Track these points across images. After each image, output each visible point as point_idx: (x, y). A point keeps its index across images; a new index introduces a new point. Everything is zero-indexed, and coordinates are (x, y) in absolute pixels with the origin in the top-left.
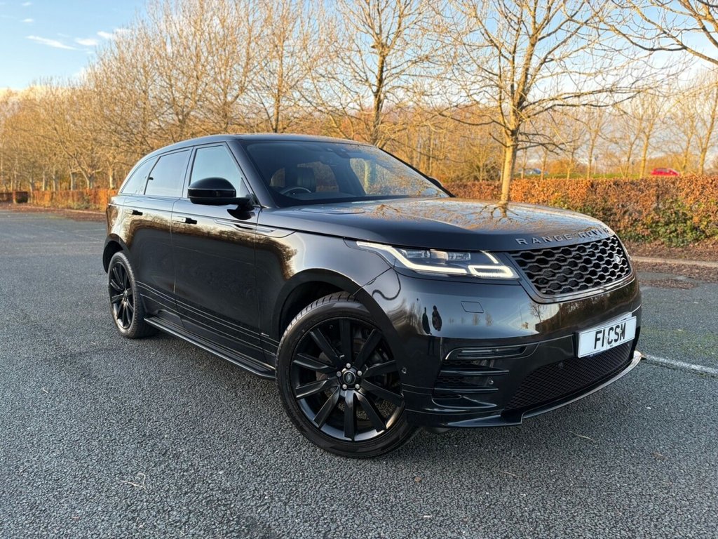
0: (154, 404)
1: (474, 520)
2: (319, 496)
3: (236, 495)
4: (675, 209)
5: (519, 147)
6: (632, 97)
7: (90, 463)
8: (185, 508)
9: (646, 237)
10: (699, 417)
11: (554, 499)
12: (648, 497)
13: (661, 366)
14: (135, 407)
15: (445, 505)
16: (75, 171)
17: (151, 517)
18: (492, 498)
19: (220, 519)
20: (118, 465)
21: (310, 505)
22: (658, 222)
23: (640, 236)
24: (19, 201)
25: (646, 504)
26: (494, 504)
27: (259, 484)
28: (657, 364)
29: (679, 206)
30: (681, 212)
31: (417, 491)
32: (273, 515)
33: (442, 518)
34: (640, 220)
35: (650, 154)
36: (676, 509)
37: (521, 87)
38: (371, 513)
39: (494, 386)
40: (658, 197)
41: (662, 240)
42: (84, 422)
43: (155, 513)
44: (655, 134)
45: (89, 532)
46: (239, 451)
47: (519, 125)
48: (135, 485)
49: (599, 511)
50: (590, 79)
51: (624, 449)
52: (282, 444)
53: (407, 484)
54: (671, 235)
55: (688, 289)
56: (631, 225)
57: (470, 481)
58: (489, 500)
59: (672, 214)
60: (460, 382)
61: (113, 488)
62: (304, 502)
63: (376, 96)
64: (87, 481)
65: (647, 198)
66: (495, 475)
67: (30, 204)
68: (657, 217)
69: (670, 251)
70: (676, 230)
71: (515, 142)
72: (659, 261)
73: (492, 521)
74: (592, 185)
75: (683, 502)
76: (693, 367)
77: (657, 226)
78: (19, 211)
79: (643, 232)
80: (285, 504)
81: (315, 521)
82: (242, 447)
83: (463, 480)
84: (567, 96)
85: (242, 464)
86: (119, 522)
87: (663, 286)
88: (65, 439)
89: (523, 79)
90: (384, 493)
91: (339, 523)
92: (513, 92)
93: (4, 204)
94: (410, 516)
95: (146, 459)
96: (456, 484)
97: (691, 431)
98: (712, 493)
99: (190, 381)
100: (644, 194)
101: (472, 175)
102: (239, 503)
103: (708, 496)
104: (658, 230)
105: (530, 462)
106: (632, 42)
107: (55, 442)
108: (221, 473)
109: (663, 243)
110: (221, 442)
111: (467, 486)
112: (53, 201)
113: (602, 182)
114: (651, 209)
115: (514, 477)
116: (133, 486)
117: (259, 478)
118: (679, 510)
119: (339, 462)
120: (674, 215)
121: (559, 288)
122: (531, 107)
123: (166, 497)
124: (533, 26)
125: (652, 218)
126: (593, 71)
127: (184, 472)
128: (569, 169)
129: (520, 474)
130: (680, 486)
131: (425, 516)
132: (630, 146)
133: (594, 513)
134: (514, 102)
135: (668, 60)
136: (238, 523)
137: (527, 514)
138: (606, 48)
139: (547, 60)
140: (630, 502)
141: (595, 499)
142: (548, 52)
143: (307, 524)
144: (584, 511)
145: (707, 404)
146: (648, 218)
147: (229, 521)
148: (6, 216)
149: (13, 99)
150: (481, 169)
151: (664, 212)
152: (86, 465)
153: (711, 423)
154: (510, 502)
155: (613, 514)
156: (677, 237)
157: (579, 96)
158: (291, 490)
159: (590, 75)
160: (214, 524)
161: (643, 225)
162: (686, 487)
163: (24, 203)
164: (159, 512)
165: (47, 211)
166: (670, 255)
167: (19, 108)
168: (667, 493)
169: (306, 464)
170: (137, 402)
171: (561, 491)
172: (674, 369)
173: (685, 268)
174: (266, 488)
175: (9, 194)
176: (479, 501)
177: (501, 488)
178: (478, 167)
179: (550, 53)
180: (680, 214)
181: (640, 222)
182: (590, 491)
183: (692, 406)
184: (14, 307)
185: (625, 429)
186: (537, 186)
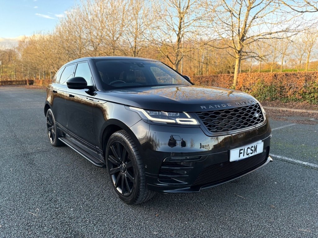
0: (54, 177)
1: (176, 235)
2: (111, 222)
3: (75, 220)
4: (314, 86)
5: (241, 58)
6: (296, 34)
7: (19, 203)
8: (51, 226)
9: (300, 100)
10: (299, 188)
11: (216, 226)
12: (261, 227)
13: (289, 162)
14: (46, 178)
15: (165, 228)
16: (52, 71)
17: (35, 229)
18: (188, 225)
19: (64, 231)
20: (30, 205)
21: (105, 226)
22: (306, 93)
23: (297, 99)
24: (30, 84)
25: (259, 230)
26: (188, 228)
27: (86, 215)
28: (287, 161)
29: (315, 85)
30: (316, 88)
31: (155, 221)
32: (87, 230)
33: (161, 234)
34: (297, 92)
35: (311, 59)
36: (273, 233)
37: (243, 30)
38: (130, 231)
39: (187, 174)
40: (306, 81)
41: (307, 101)
42: (22, 184)
43: (37, 227)
44: (313, 50)
45: (7, 235)
46: (83, 199)
47: (242, 48)
48: (33, 214)
49: (235, 233)
50: (276, 26)
51: (257, 202)
52: (103, 197)
53: (152, 217)
54: (312, 99)
55: (314, 124)
56: (293, 94)
57: (181, 216)
58: (186, 226)
59: (312, 89)
60: (171, 172)
61: (24, 215)
62: (103, 224)
63: (178, 36)
64: (15, 211)
65: (300, 81)
66: (193, 214)
67: (34, 85)
68: (305, 90)
69: (311, 106)
70: (314, 96)
71: (240, 56)
72: (304, 111)
73: (184, 236)
74: (275, 76)
75: (277, 230)
76: (304, 163)
77: (305, 94)
78: (29, 89)
79: (299, 97)
80: (95, 225)
81: (105, 234)
82: (85, 198)
83: (178, 216)
84: (265, 34)
85: (82, 206)
86: (22, 231)
87: (302, 123)
88: (12, 192)
89: (244, 27)
90: (140, 221)
91: (115, 235)
92: (239, 33)
93: (24, 85)
94: (148, 232)
95: (42, 202)
96: (174, 218)
97: (292, 195)
98: (292, 226)
99: (73, 166)
100: (299, 80)
101: (227, 70)
102: (75, 224)
103: (290, 228)
104: (306, 96)
105: (211, 208)
106: (292, 9)
107: (8, 193)
108: (72, 209)
109: (308, 103)
110: (77, 195)
111: (178, 219)
112: (43, 84)
113: (280, 74)
114: (302, 86)
115: (201, 215)
116: (32, 214)
117: (87, 213)
118: (273, 234)
119: (125, 206)
120: (313, 89)
121: (231, 128)
122: (248, 39)
123: (44, 221)
124: (249, 2)
125: (303, 91)
126: (277, 22)
127: (56, 209)
128: (272, 67)
129: (204, 214)
130: (278, 222)
131: (154, 233)
132: (301, 56)
133: (233, 234)
134: (239, 37)
135: (313, 16)
136: (71, 233)
137: (201, 233)
138: (283, 11)
139: (255, 17)
140: (251, 229)
141: (235, 227)
142: (256, 14)
143: (101, 235)
144: (228, 233)
145: (305, 182)
146: (301, 91)
147: (67, 232)
148: (23, 91)
149: (27, 40)
150: (231, 68)
151: (309, 88)
152: (16, 204)
153: (303, 191)
154: (195, 227)
155: (241, 234)
156: (314, 99)
157: (271, 34)
158: (100, 218)
159: (275, 24)
160: (61, 234)
161: (299, 94)
162: (281, 222)
163: (32, 85)
164: (39, 227)
165: (41, 88)
166: (311, 108)
167: (29, 44)
168: (270, 225)
169: (110, 206)
170: (48, 176)
171: (221, 222)
172: (294, 164)
173: (316, 114)
174: (89, 217)
175: (26, 81)
176: (181, 226)
177: (193, 220)
178: (230, 67)
179: (257, 14)
180: (316, 89)
181: (298, 93)
182: (234, 223)
183: (297, 183)
184: (12, 131)
185: (261, 193)
186: (250, 76)
